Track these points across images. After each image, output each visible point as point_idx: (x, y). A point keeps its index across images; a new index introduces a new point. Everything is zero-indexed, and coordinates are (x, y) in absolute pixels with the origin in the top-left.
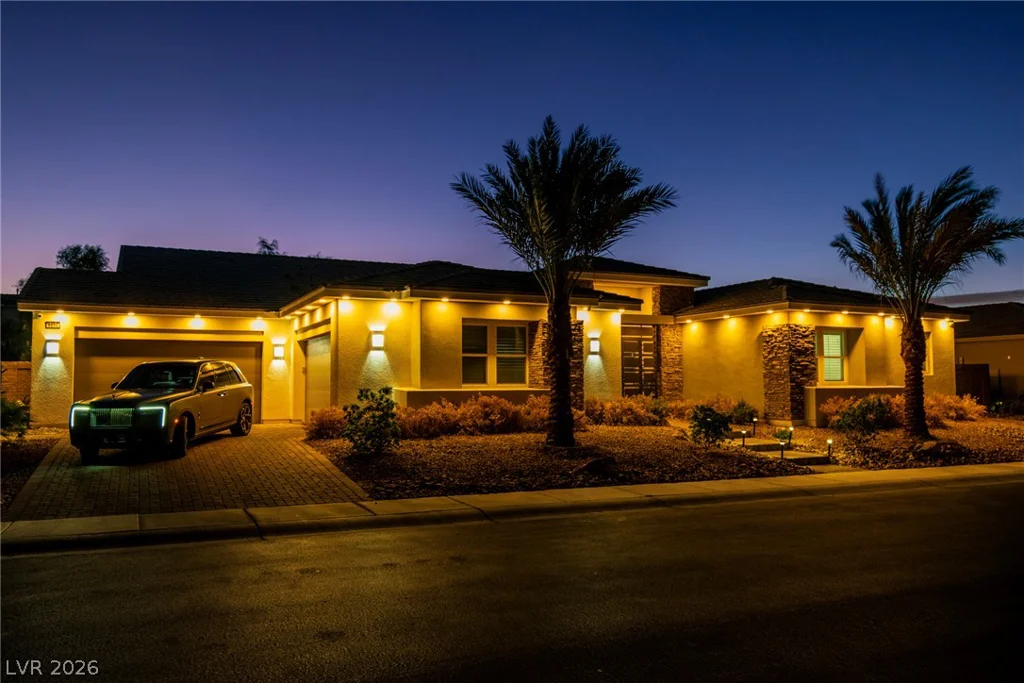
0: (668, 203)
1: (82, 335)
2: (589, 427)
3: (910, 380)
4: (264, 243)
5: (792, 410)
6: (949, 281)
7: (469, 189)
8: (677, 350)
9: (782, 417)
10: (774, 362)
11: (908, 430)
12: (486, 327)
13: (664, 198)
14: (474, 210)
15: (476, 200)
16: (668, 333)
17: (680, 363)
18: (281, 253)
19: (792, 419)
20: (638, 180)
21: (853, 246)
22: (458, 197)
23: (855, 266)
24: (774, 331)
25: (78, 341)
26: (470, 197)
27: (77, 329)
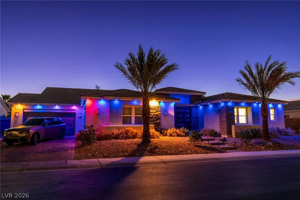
0: (177, 68)
1: (25, 111)
2: (161, 137)
3: (264, 123)
4: (97, 87)
5: (227, 132)
6: (274, 91)
7: (119, 66)
8: (196, 114)
9: (224, 134)
10: (222, 117)
11: (264, 139)
12: (131, 107)
13: (175, 67)
14: (121, 72)
15: (121, 69)
16: (193, 109)
17: (197, 118)
18: (101, 89)
19: (227, 135)
20: (167, 62)
21: (243, 81)
22: (116, 68)
23: (245, 87)
24: (222, 108)
25: (24, 112)
26: (119, 68)
27: (24, 109)
